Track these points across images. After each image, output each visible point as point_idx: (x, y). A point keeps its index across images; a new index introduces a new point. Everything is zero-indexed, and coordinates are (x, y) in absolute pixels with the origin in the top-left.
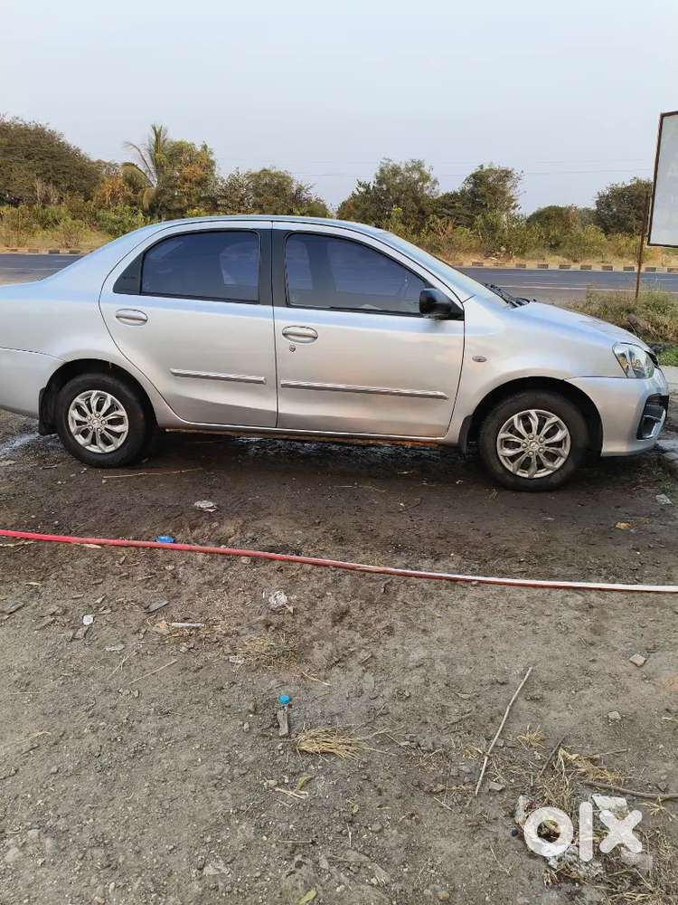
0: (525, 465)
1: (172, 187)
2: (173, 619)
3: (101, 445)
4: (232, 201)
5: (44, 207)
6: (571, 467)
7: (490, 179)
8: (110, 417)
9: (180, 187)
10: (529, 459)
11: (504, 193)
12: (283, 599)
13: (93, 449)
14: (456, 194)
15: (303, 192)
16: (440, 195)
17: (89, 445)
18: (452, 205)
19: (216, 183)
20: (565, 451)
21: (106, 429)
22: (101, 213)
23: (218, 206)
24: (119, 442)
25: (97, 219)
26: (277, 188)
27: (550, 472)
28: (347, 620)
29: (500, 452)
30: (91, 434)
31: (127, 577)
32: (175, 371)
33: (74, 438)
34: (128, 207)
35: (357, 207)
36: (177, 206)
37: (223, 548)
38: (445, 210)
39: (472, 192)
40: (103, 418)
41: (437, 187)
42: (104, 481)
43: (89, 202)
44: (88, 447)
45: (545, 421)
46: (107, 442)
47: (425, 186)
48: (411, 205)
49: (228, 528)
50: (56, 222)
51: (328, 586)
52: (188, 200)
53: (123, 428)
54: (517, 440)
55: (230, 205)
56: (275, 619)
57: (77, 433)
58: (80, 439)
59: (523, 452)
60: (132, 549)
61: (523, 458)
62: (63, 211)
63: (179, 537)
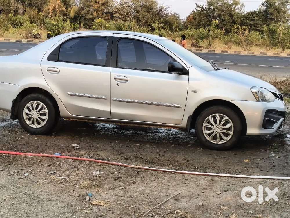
0: (215, 138)
1: (88, 6)
2: (56, 176)
3: (36, 124)
4: (122, 15)
5: (14, 15)
6: (234, 139)
7: (277, 4)
8: (41, 112)
9: (92, 6)
10: (216, 135)
11: (284, 12)
12: (98, 173)
13: (32, 126)
14: (255, 12)
15: (163, 10)
16: (246, 13)
17: (31, 124)
18: (253, 18)
19: (113, 4)
20: (231, 132)
21: (39, 117)
22: (46, 20)
23: (113, 17)
24: (43, 123)
25: (44, 24)
26: (148, 8)
27: (226, 141)
28: (120, 179)
29: (204, 132)
30: (32, 119)
31: (42, 165)
32: (69, 93)
33: (25, 121)
34: (62, 17)
35: (195, 19)
36: (90, 16)
37: (79, 158)
38: (249, 22)
39: (265, 11)
40: (38, 113)
41: (243, 8)
42: (36, 138)
43: (40, 13)
44: (30, 125)
45: (223, 118)
46: (39, 123)
47: (237, 7)
48: (227, 18)
49: (83, 152)
50: (21, 24)
51: (116, 171)
52: (96, 13)
53: (46, 117)
54: (211, 126)
55: (120, 16)
56: (93, 178)
57: (26, 119)
58: (27, 122)
59: (213, 132)
60: (45, 157)
61: (213, 134)
62: (25, 19)
63: (63, 154)
